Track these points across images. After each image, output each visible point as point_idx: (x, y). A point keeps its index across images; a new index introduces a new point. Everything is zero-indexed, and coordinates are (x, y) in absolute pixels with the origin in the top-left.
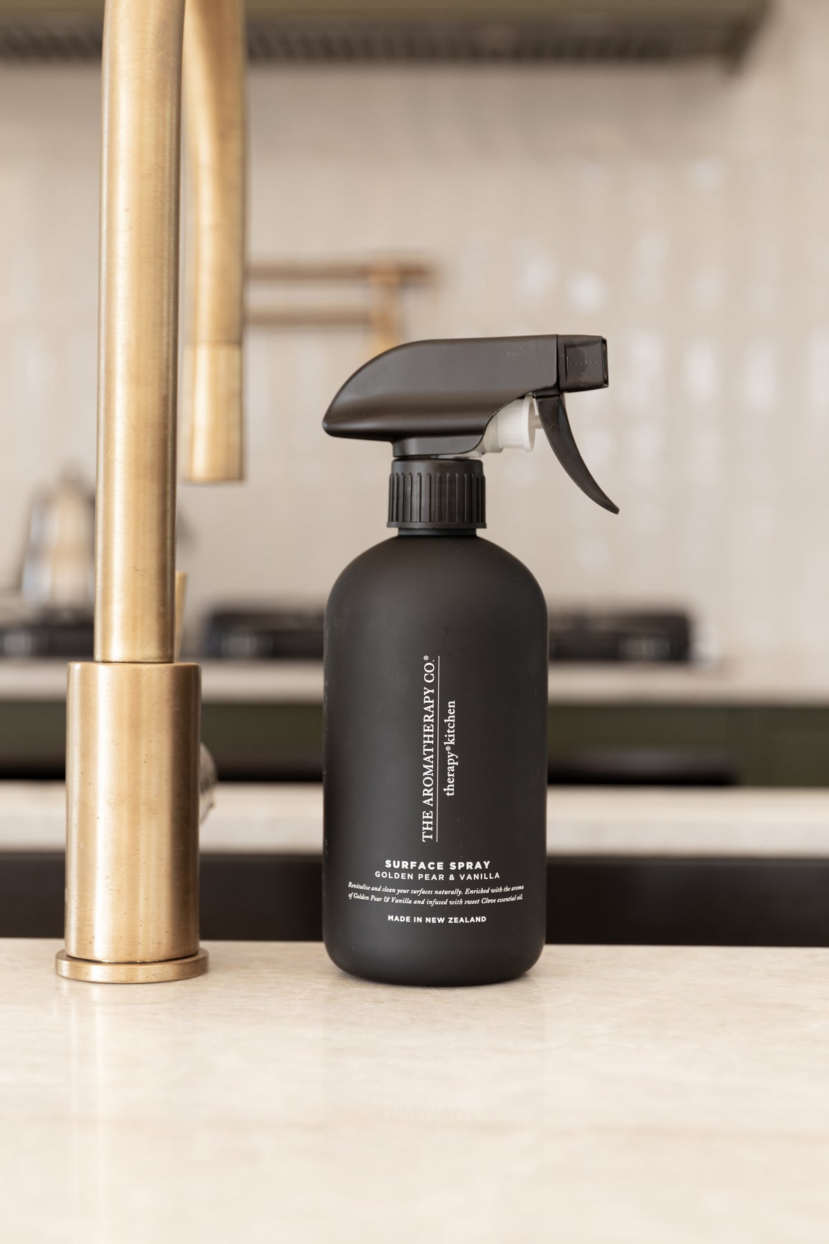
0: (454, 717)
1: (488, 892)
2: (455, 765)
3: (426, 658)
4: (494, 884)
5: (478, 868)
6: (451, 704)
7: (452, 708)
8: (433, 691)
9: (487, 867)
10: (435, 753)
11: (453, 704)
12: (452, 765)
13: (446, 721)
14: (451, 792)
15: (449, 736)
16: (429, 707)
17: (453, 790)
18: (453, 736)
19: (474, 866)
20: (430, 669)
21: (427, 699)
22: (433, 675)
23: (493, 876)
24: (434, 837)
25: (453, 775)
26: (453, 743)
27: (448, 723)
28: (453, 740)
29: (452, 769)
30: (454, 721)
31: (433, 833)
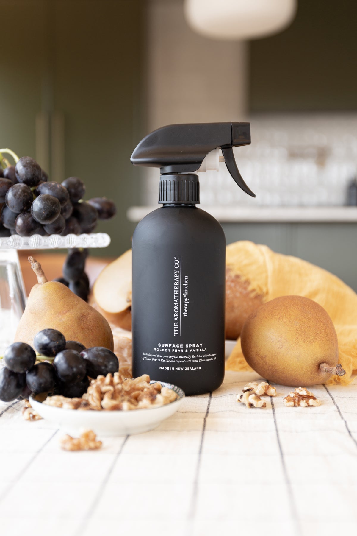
0: (187, 283)
1: (202, 357)
2: (188, 303)
3: (175, 258)
4: (204, 353)
5: (198, 347)
6: (186, 277)
7: (186, 279)
8: (178, 272)
9: (201, 346)
10: (179, 298)
11: (187, 278)
12: (186, 303)
13: (184, 285)
14: (186, 315)
15: (185, 291)
16: (177, 279)
17: (187, 314)
18: (187, 291)
19: (196, 346)
20: (177, 263)
21: (176, 275)
22: (178, 265)
23: (204, 350)
24: (179, 334)
25: (187, 308)
26: (187, 294)
27: (185, 285)
28: (187, 292)
29: (186, 305)
30: (187, 284)
31: (179, 332)
